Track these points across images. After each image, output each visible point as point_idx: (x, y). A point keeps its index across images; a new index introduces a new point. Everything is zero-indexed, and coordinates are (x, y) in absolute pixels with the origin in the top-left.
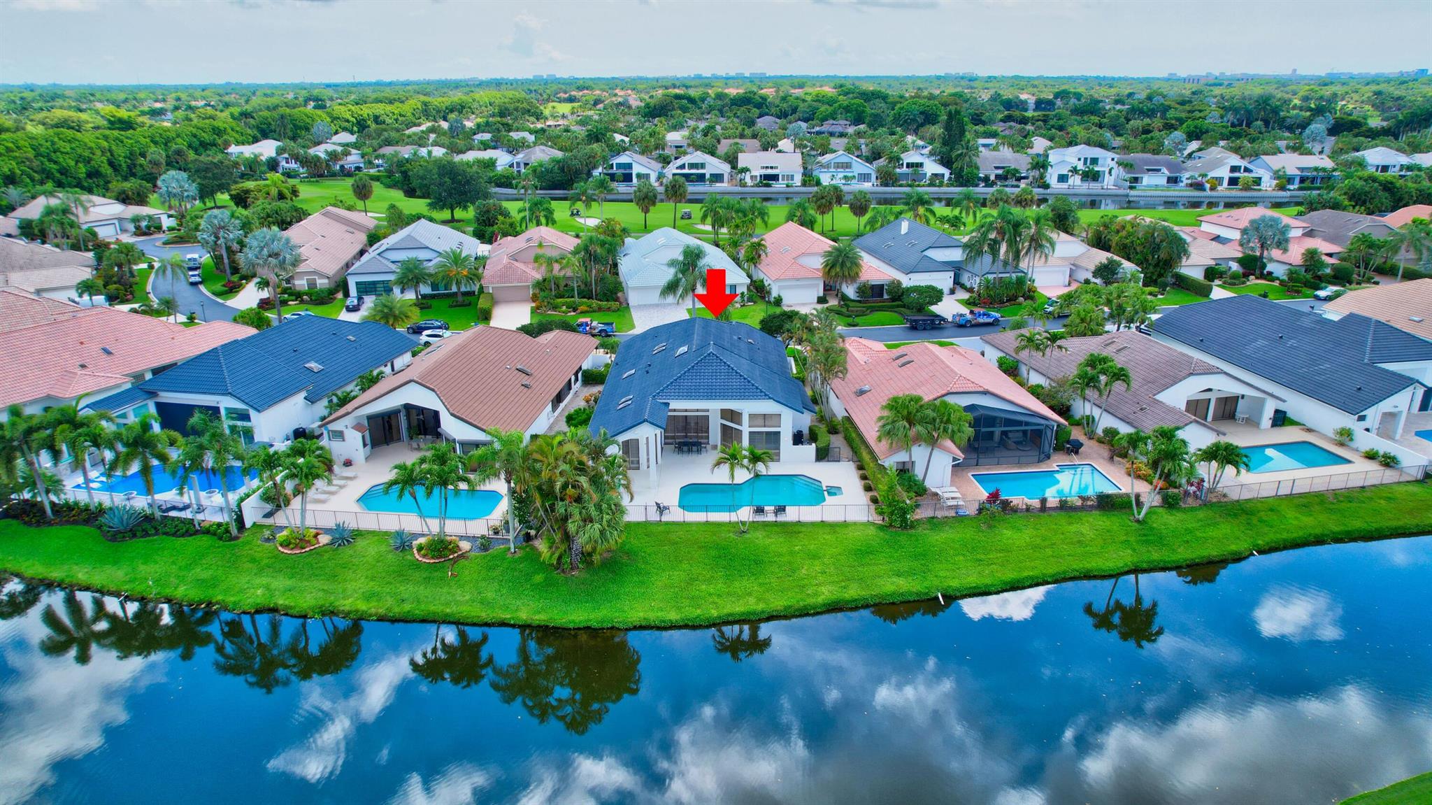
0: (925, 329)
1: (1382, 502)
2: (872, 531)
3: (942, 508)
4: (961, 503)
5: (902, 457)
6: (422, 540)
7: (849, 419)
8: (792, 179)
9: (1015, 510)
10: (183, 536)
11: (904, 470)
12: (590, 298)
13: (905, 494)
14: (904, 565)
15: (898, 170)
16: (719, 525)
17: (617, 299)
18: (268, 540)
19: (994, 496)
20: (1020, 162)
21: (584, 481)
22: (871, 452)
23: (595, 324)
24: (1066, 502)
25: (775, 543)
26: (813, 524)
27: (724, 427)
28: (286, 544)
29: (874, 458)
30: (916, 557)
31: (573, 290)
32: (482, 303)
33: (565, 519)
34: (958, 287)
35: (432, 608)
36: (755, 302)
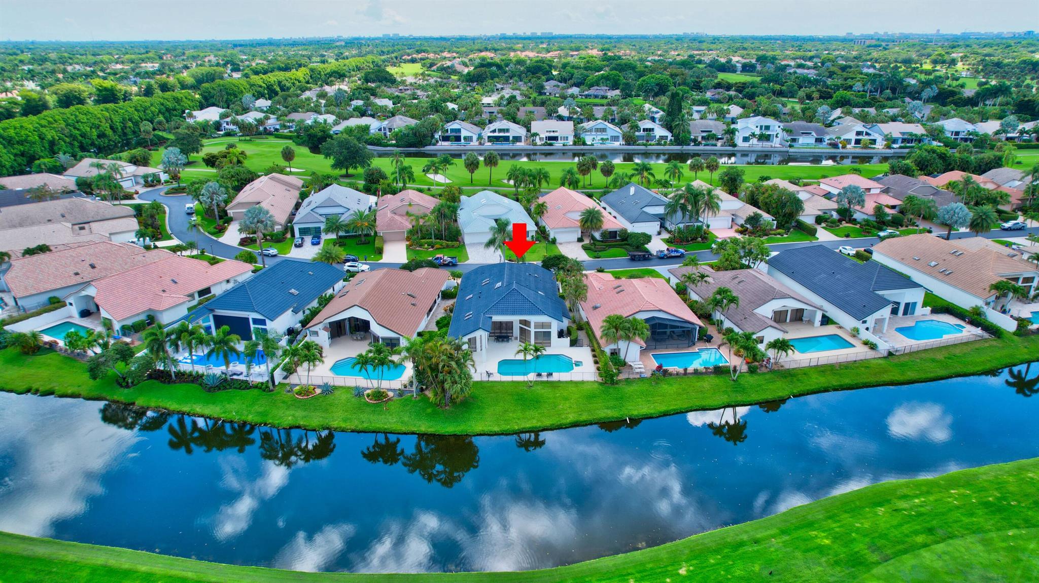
0: (639, 260)
1: (863, 369)
2: (596, 386)
3: (633, 373)
4: (643, 370)
5: (613, 346)
6: (368, 391)
7: (588, 323)
8: (567, 140)
9: (671, 374)
10: (244, 389)
11: (614, 353)
12: (441, 239)
13: (613, 367)
14: (611, 403)
15: (637, 134)
16: (518, 382)
17: (457, 240)
18: (289, 391)
19: (660, 367)
20: (718, 128)
21: (453, 364)
22: (598, 343)
23: (446, 258)
24: (697, 370)
25: (546, 392)
26: (566, 382)
27: (521, 328)
28: (299, 393)
29: (599, 346)
30: (617, 399)
31: (431, 234)
32: (377, 244)
33: (443, 382)
34: (663, 229)
35: (378, 426)
36: (540, 241)
